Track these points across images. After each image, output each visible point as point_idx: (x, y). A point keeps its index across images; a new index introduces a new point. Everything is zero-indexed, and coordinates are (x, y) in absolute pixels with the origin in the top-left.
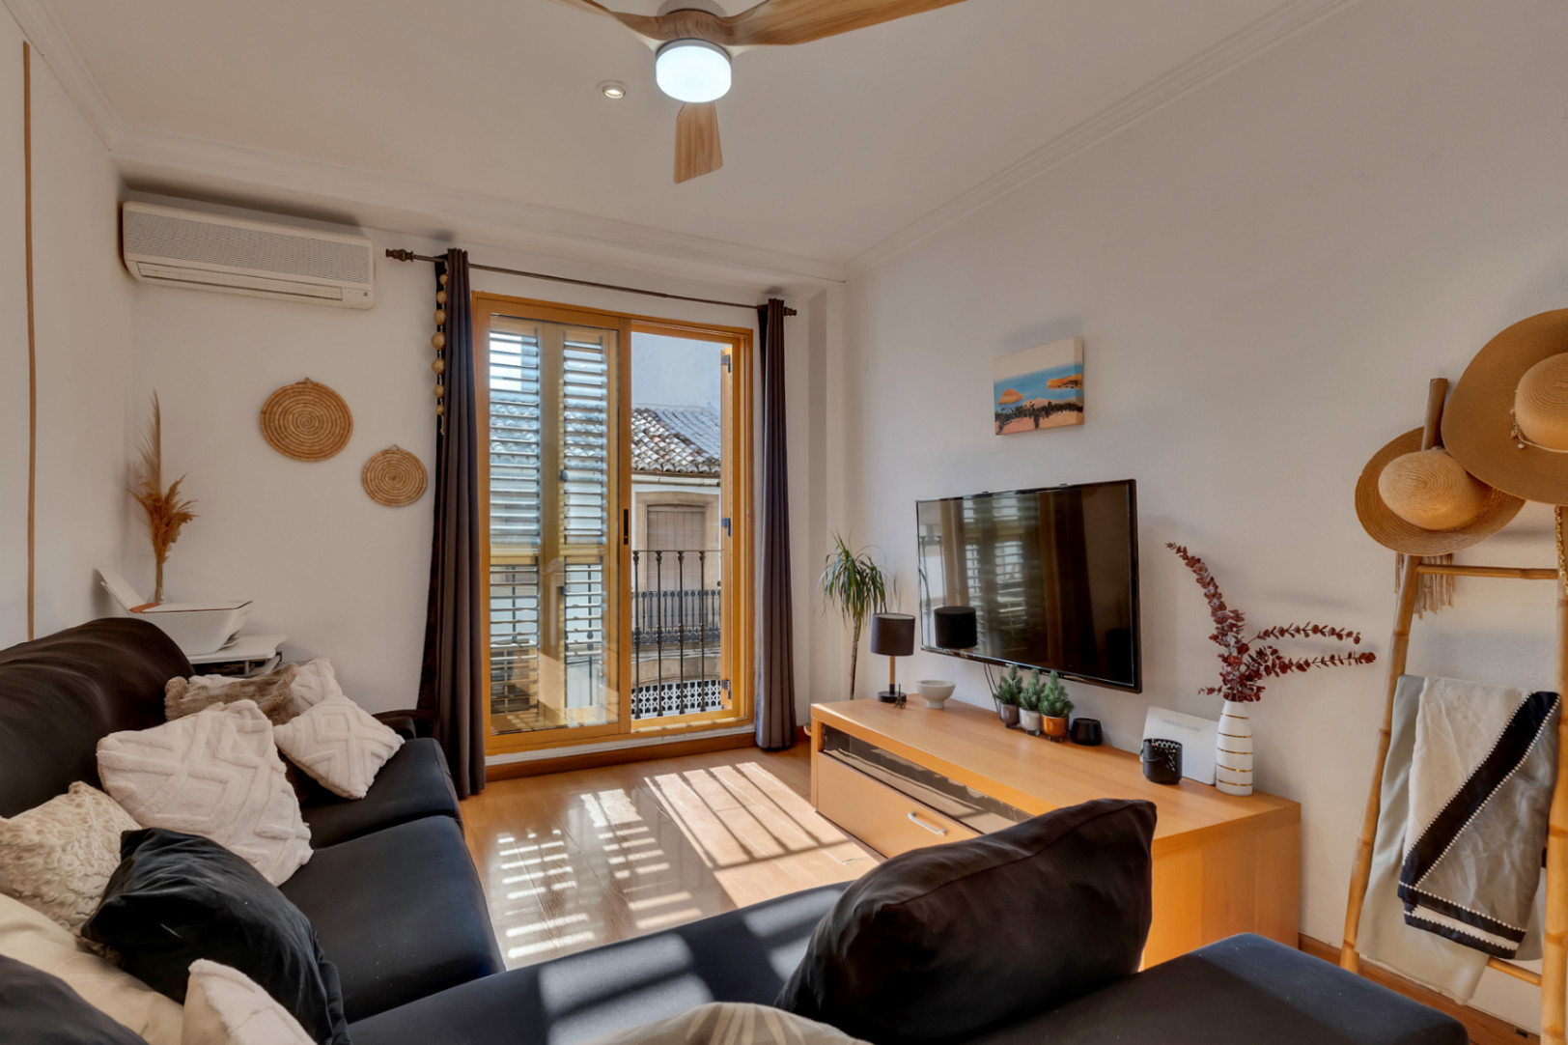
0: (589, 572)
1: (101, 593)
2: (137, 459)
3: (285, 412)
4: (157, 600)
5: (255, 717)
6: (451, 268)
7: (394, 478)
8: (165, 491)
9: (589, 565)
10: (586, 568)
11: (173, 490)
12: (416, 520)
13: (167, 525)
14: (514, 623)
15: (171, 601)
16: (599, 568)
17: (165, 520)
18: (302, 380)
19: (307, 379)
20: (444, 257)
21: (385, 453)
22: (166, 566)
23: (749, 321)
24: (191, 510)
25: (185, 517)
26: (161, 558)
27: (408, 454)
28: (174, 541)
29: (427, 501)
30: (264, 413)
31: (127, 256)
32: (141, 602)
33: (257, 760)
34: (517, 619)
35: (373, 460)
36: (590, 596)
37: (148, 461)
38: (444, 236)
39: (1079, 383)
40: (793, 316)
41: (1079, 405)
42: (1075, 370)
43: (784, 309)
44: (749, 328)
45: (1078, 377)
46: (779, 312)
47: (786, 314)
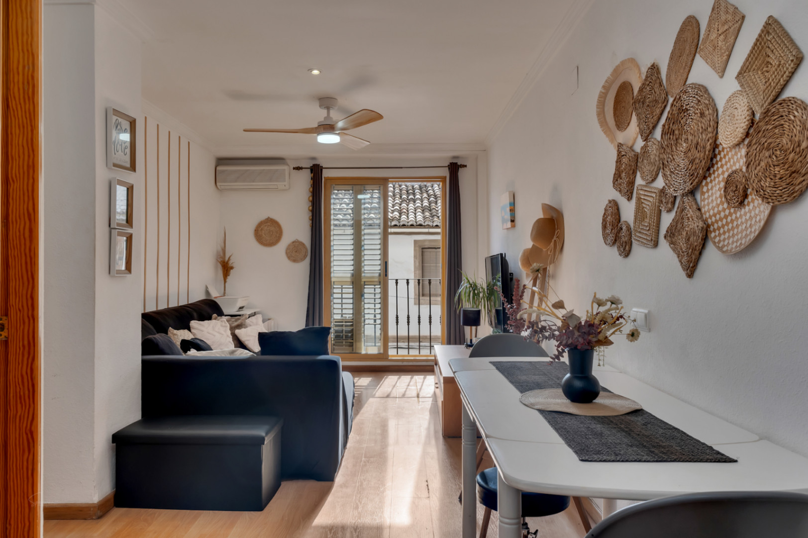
0: (375, 288)
1: (207, 293)
2: (220, 249)
3: (262, 230)
4: (224, 294)
5: (225, 323)
6: (316, 171)
7: (296, 252)
8: (227, 259)
9: (375, 285)
10: (373, 286)
11: (229, 258)
12: (303, 268)
13: (227, 270)
14: (342, 309)
15: (228, 296)
16: (379, 286)
17: (226, 269)
18: (267, 218)
19: (269, 217)
20: (312, 167)
21: (293, 242)
22: (226, 284)
23: (446, 173)
24: (234, 265)
25: (232, 268)
26: (225, 282)
27: (301, 242)
28: (229, 276)
29: (308, 260)
30: (255, 230)
31: (217, 184)
32: (218, 295)
33: (223, 333)
34: (343, 307)
35: (289, 245)
36: (375, 299)
37: (223, 250)
38: (314, 159)
39: (512, 211)
40: (465, 168)
41: (512, 219)
42: (510, 204)
43: (458, 165)
44: (445, 175)
45: (512, 207)
46: (454, 168)
47: (461, 168)
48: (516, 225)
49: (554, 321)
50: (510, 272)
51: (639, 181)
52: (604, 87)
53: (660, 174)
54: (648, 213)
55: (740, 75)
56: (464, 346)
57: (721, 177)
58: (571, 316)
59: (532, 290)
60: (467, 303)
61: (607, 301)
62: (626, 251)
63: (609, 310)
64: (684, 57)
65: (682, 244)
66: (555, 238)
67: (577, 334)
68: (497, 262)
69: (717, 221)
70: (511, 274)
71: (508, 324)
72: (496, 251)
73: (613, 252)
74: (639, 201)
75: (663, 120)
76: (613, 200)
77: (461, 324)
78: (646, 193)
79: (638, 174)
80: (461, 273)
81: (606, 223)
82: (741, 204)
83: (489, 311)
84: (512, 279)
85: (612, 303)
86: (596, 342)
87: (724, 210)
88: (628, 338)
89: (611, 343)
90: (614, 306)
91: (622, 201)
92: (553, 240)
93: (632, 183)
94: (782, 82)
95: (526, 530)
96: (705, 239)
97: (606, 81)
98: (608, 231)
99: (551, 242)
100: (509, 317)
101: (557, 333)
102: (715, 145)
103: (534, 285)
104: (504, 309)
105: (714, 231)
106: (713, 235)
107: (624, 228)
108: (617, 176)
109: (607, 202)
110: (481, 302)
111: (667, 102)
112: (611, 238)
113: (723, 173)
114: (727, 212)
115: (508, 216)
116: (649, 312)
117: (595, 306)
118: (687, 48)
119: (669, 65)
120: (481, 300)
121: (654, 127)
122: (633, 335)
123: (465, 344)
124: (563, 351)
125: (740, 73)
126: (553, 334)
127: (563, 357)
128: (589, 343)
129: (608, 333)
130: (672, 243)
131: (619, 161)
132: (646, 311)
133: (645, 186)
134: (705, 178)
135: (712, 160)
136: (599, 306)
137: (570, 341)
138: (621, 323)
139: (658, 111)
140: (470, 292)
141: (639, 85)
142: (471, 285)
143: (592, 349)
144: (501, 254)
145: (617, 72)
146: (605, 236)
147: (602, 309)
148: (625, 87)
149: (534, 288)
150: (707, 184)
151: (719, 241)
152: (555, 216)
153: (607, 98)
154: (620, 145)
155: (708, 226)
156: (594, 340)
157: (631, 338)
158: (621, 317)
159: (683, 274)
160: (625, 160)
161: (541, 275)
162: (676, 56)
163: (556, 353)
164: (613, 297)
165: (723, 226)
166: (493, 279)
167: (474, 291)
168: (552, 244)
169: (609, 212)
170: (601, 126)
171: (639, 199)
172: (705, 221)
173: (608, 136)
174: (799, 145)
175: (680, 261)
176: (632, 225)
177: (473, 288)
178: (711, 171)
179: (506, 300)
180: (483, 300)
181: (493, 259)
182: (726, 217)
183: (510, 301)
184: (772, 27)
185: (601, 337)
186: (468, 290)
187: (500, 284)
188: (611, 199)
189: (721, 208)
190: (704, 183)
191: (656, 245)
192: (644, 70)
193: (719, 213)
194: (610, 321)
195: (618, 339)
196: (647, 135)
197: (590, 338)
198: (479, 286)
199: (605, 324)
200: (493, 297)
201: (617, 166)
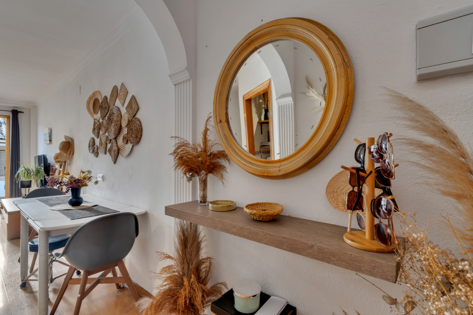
39: (50, 136)
40: (22, 113)
41: (50, 140)
42: (49, 133)
43: (18, 112)
44: (9, 115)
45: (50, 135)
46: (15, 113)
47: (20, 112)
48: (52, 142)
49: (66, 179)
50: (48, 163)
51: (101, 133)
52: (89, 98)
53: (107, 132)
54: (103, 143)
55: (126, 108)
56: (21, 198)
57: (122, 135)
58: (72, 177)
59: (59, 170)
60: (23, 178)
61: (86, 172)
62: (97, 155)
63: (87, 175)
64: (114, 97)
65: (113, 153)
66: (70, 149)
67: (74, 183)
68: (42, 158)
69: (121, 148)
70: (49, 164)
71: (47, 185)
72: (41, 153)
73: (92, 156)
74: (101, 139)
75: (108, 115)
76: (93, 138)
77: (20, 187)
78: (103, 137)
79: (101, 130)
80: (20, 164)
81: (90, 145)
82: (127, 143)
83: (36, 181)
84: (49, 166)
85: (88, 172)
86: (82, 185)
87: (123, 144)
88: (94, 184)
89: (88, 185)
90: (89, 173)
91: (96, 138)
92: (69, 150)
93: (99, 133)
94: (135, 113)
95: (53, 257)
96: (118, 153)
97: (90, 96)
98: (91, 148)
99: (68, 151)
100: (47, 182)
101: (66, 183)
102: (121, 126)
103: (61, 167)
104: (45, 179)
105: (121, 150)
106: (120, 151)
107: (96, 147)
108: (94, 129)
109: (90, 138)
110: (32, 176)
111: (109, 109)
112: (91, 151)
113: (123, 134)
114: (124, 145)
115: (48, 139)
116: (103, 175)
117: (82, 173)
118: (115, 95)
119: (110, 98)
120: (32, 175)
121: (105, 116)
122: (96, 182)
123: (22, 196)
124: (69, 190)
125: (126, 107)
126: (65, 184)
127: (69, 192)
128: (79, 186)
129: (87, 182)
130: (110, 153)
131: (94, 124)
132: (102, 175)
133: (103, 134)
134: (118, 135)
135: (120, 130)
136: (83, 173)
137: (71, 186)
138: (91, 179)
139: (106, 111)
140: (25, 172)
141: (101, 101)
142: (26, 169)
143: (80, 188)
144: (44, 155)
145: (94, 94)
146: (90, 150)
147: (84, 174)
148: (96, 100)
149: (60, 169)
150: (119, 137)
151: (122, 153)
152: (70, 141)
153: (90, 102)
154: (95, 119)
155: (119, 149)
156: (81, 185)
157: (95, 183)
158: (92, 177)
159: (113, 163)
160: (96, 125)
161: (63, 164)
162: (112, 95)
163: (66, 191)
164: (89, 170)
165: (123, 149)
166: (39, 166)
167: (28, 172)
168: (69, 151)
169: (91, 142)
170: (88, 111)
171: (101, 138)
172: (118, 147)
173: (91, 115)
174: (138, 130)
175: (112, 159)
176: (98, 147)
177: (27, 171)
178: (120, 133)
179: (46, 175)
180: (33, 176)
181: (39, 157)
182: (123, 146)
183: (48, 175)
184: (133, 98)
185: (84, 184)
186: (24, 171)
187: (43, 168)
188: (92, 137)
189: (122, 144)
190: (118, 136)
191: (106, 153)
192: (103, 97)
193: (122, 145)
194: (87, 178)
195: (90, 184)
196: (103, 118)
197: (79, 184)
198: (31, 170)
199: (85, 179)
200: (39, 174)
201: (94, 126)
